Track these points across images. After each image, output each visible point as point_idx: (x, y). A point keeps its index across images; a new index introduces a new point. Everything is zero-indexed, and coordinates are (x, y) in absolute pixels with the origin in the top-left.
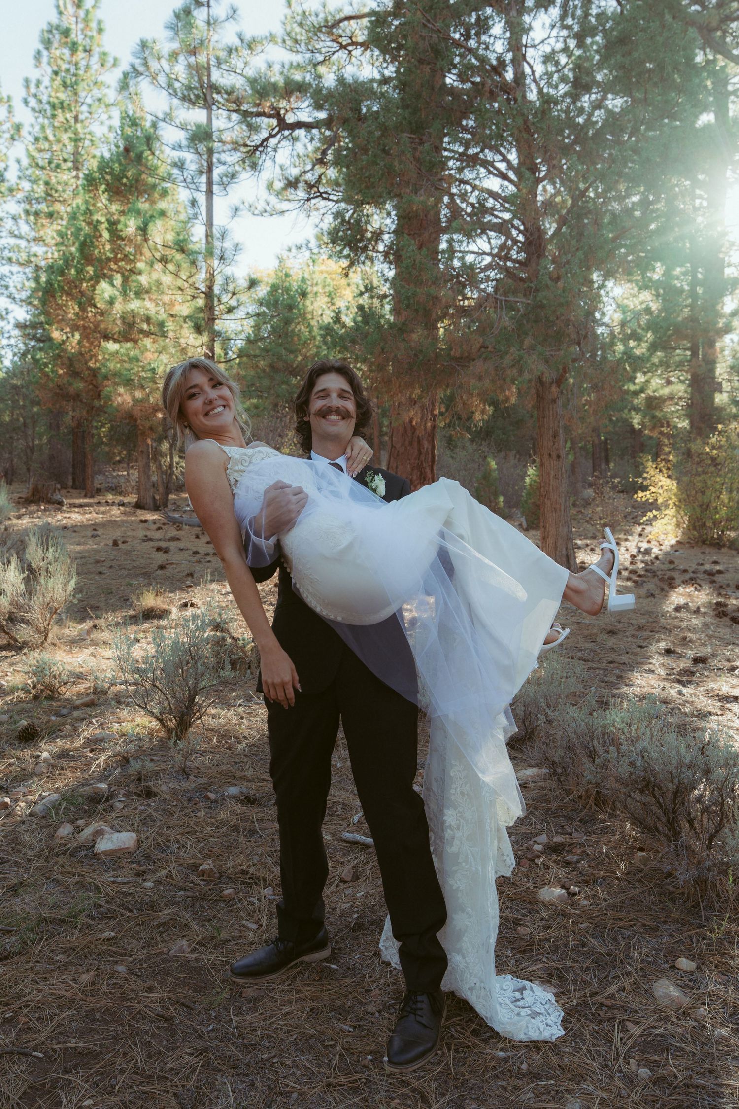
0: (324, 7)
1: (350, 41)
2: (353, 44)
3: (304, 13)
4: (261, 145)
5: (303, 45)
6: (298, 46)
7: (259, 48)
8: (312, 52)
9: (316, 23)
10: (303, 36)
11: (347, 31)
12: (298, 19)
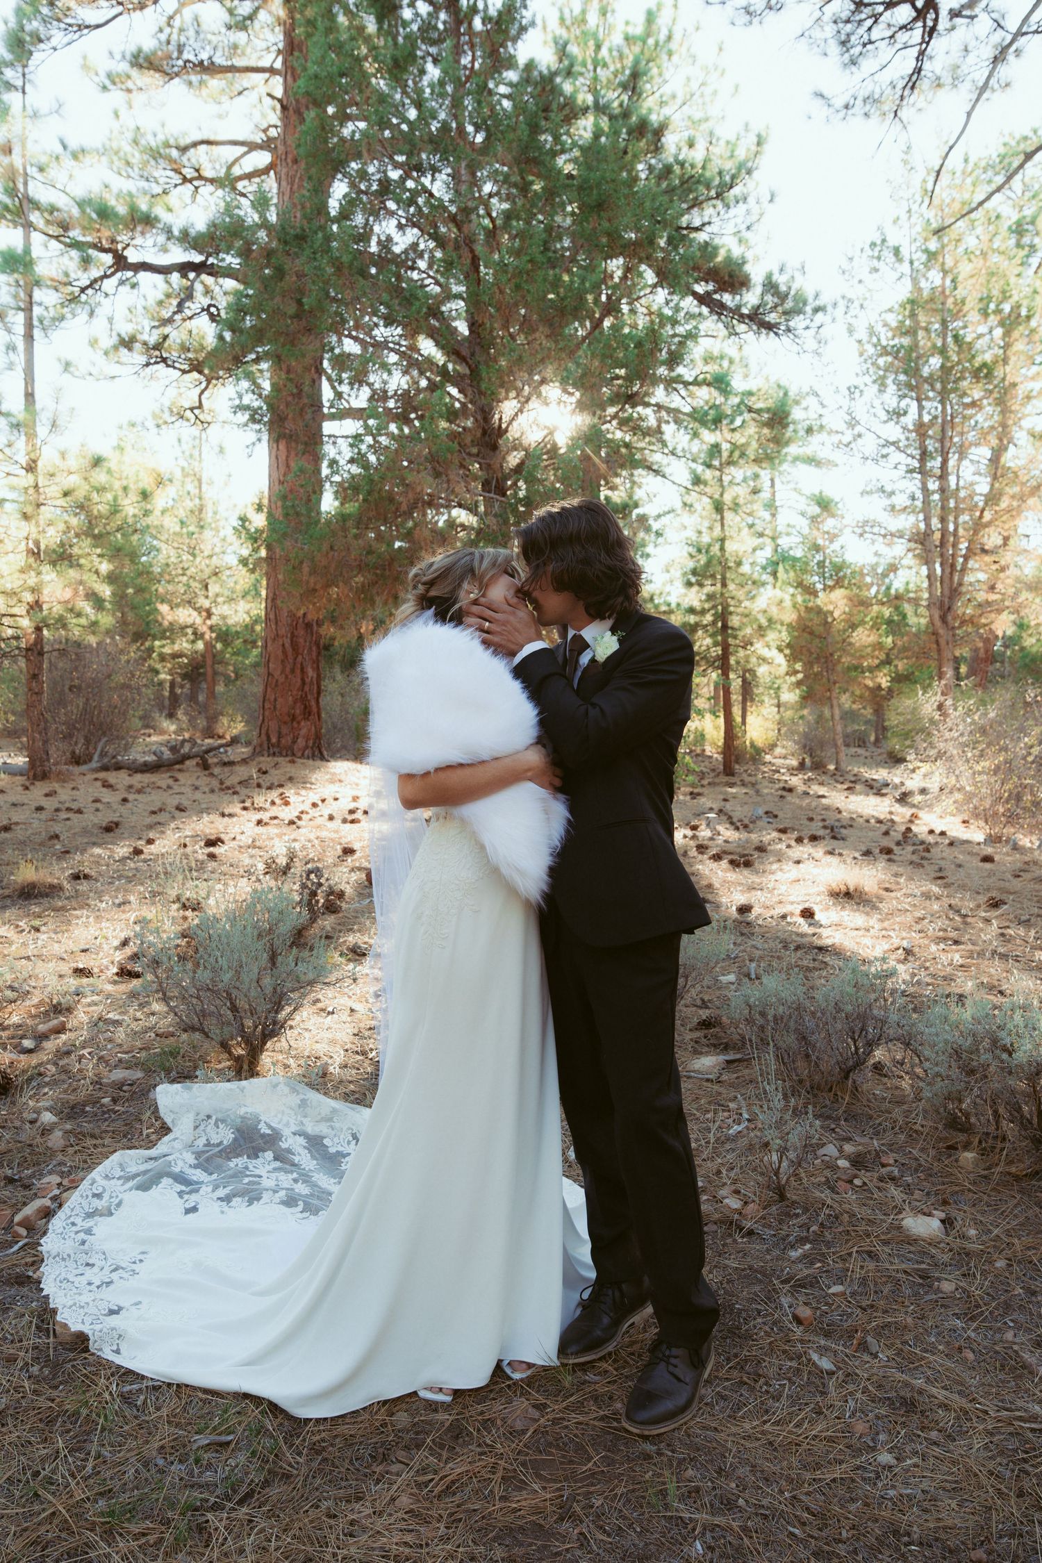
0: (163, 126)
1: (196, 174)
2: (200, 177)
3: (138, 128)
4: (90, 286)
5: (136, 169)
6: (130, 170)
7: (88, 160)
8: (147, 180)
9: (153, 144)
10: (136, 158)
11: (193, 160)
12: (129, 135)
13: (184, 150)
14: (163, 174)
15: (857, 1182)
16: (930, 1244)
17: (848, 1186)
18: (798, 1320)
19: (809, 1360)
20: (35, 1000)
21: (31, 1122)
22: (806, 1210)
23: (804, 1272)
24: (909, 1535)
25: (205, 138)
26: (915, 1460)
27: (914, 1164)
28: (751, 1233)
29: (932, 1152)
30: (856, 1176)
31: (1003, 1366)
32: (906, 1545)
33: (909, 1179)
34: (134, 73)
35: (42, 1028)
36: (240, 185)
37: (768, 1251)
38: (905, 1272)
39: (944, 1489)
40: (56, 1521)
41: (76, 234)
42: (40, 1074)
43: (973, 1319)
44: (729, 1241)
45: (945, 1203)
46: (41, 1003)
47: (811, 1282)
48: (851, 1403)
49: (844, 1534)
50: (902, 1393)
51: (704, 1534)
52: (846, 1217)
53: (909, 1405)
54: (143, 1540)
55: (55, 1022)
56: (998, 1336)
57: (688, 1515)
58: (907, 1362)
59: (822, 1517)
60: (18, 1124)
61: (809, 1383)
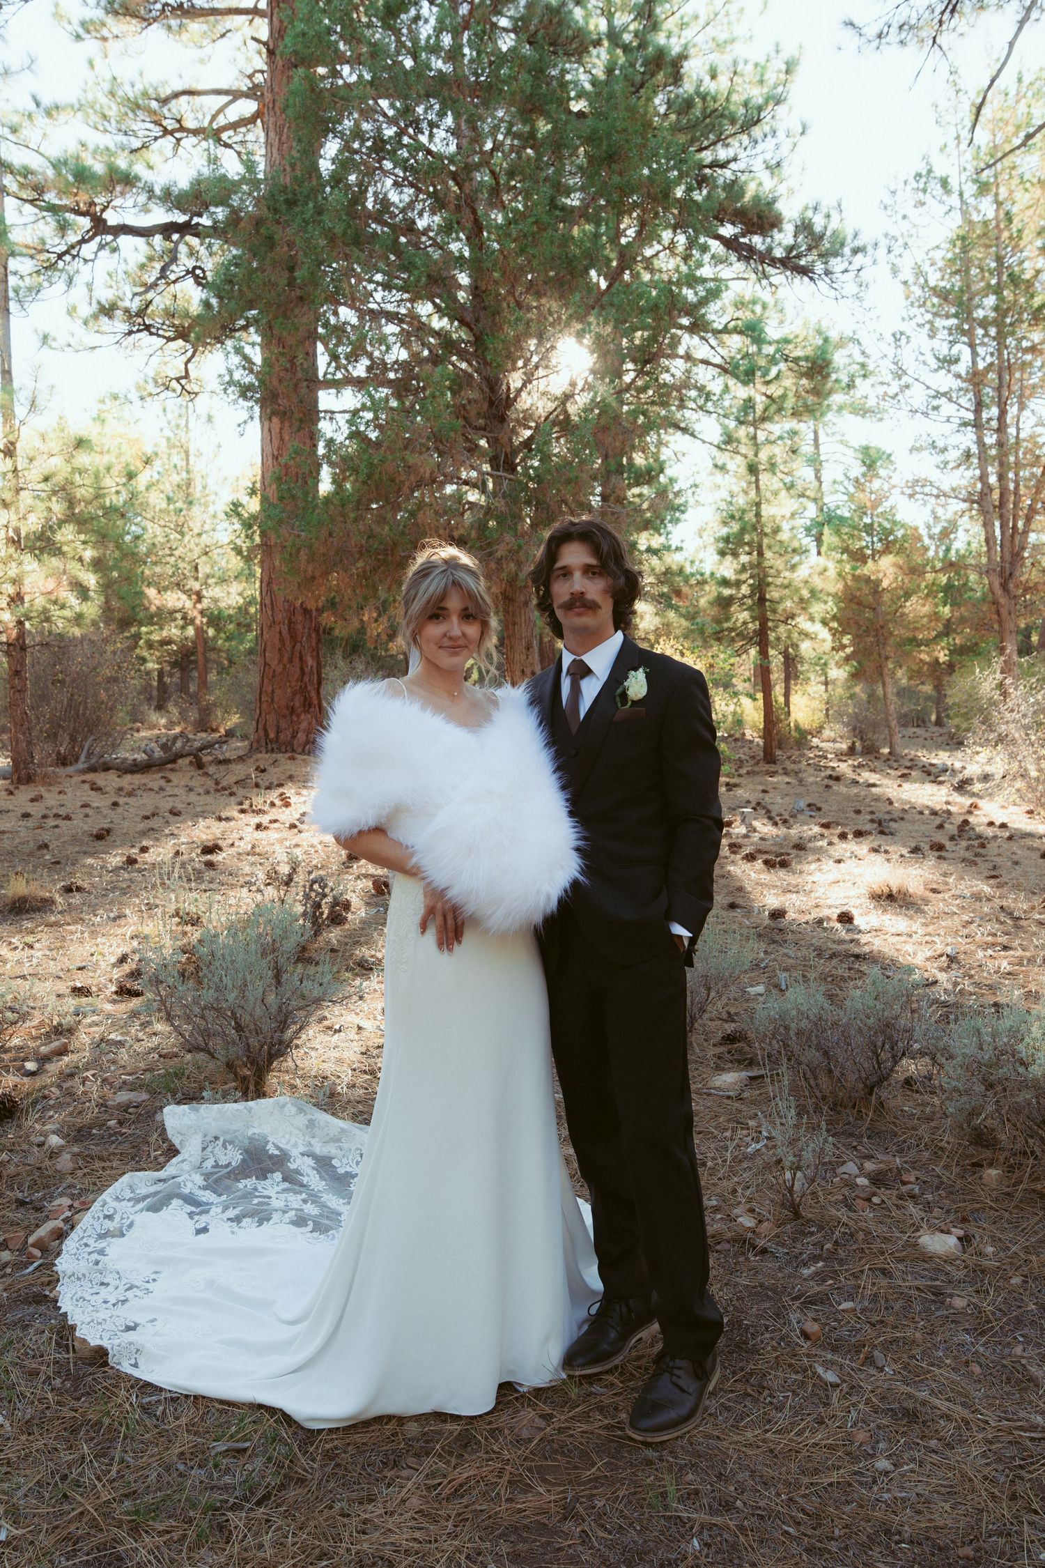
0: (141, 74)
1: (177, 126)
2: (182, 129)
3: (115, 78)
4: (67, 252)
5: (114, 123)
6: (106, 123)
7: (62, 117)
8: (126, 134)
9: (131, 95)
10: (113, 111)
11: (174, 110)
12: (106, 86)
13: (165, 101)
14: (143, 127)
15: (876, 1200)
16: (945, 1261)
17: (866, 1204)
18: (806, 1335)
19: (815, 1373)
20: (36, 1022)
21: (39, 1146)
22: (821, 1228)
23: (814, 1288)
24: (899, 1533)
25: (186, 87)
26: (912, 1466)
27: (936, 1181)
28: (764, 1251)
29: (956, 1170)
30: (874, 1194)
31: (1009, 1379)
32: (897, 1543)
33: (930, 1197)
34: (110, 20)
35: (44, 1050)
36: (224, 136)
37: (780, 1269)
38: (918, 1289)
39: (938, 1493)
40: (85, 1520)
41: (51, 197)
42: (45, 1097)
43: (983, 1334)
44: (741, 1259)
45: (964, 1220)
46: (42, 1024)
47: (821, 1299)
48: (854, 1414)
49: (837, 1532)
50: (905, 1404)
51: (701, 1533)
52: (861, 1236)
53: (911, 1416)
54: (167, 1537)
55: (57, 1044)
56: (1007, 1351)
57: (686, 1515)
58: (913, 1375)
59: (817, 1518)
60: (25, 1147)
61: (813, 1394)
